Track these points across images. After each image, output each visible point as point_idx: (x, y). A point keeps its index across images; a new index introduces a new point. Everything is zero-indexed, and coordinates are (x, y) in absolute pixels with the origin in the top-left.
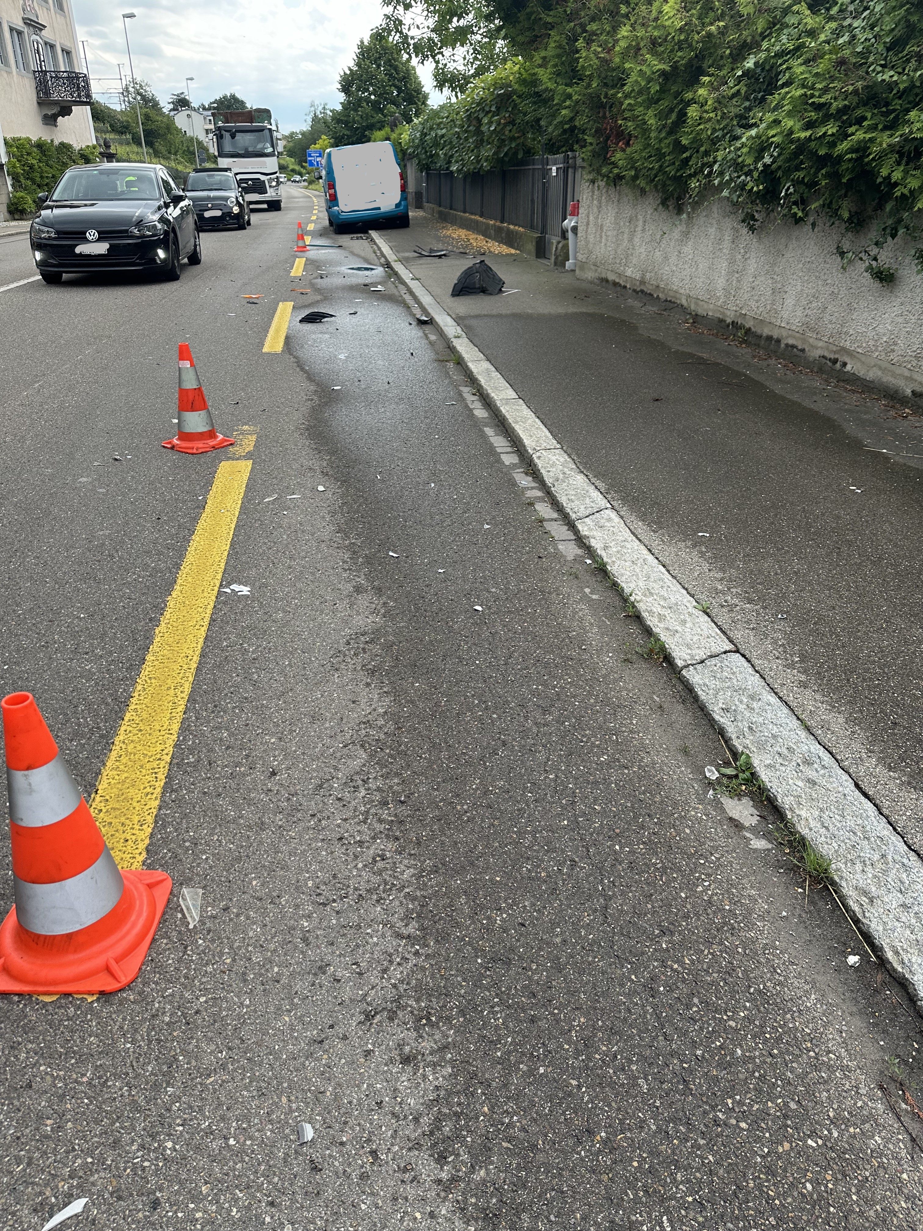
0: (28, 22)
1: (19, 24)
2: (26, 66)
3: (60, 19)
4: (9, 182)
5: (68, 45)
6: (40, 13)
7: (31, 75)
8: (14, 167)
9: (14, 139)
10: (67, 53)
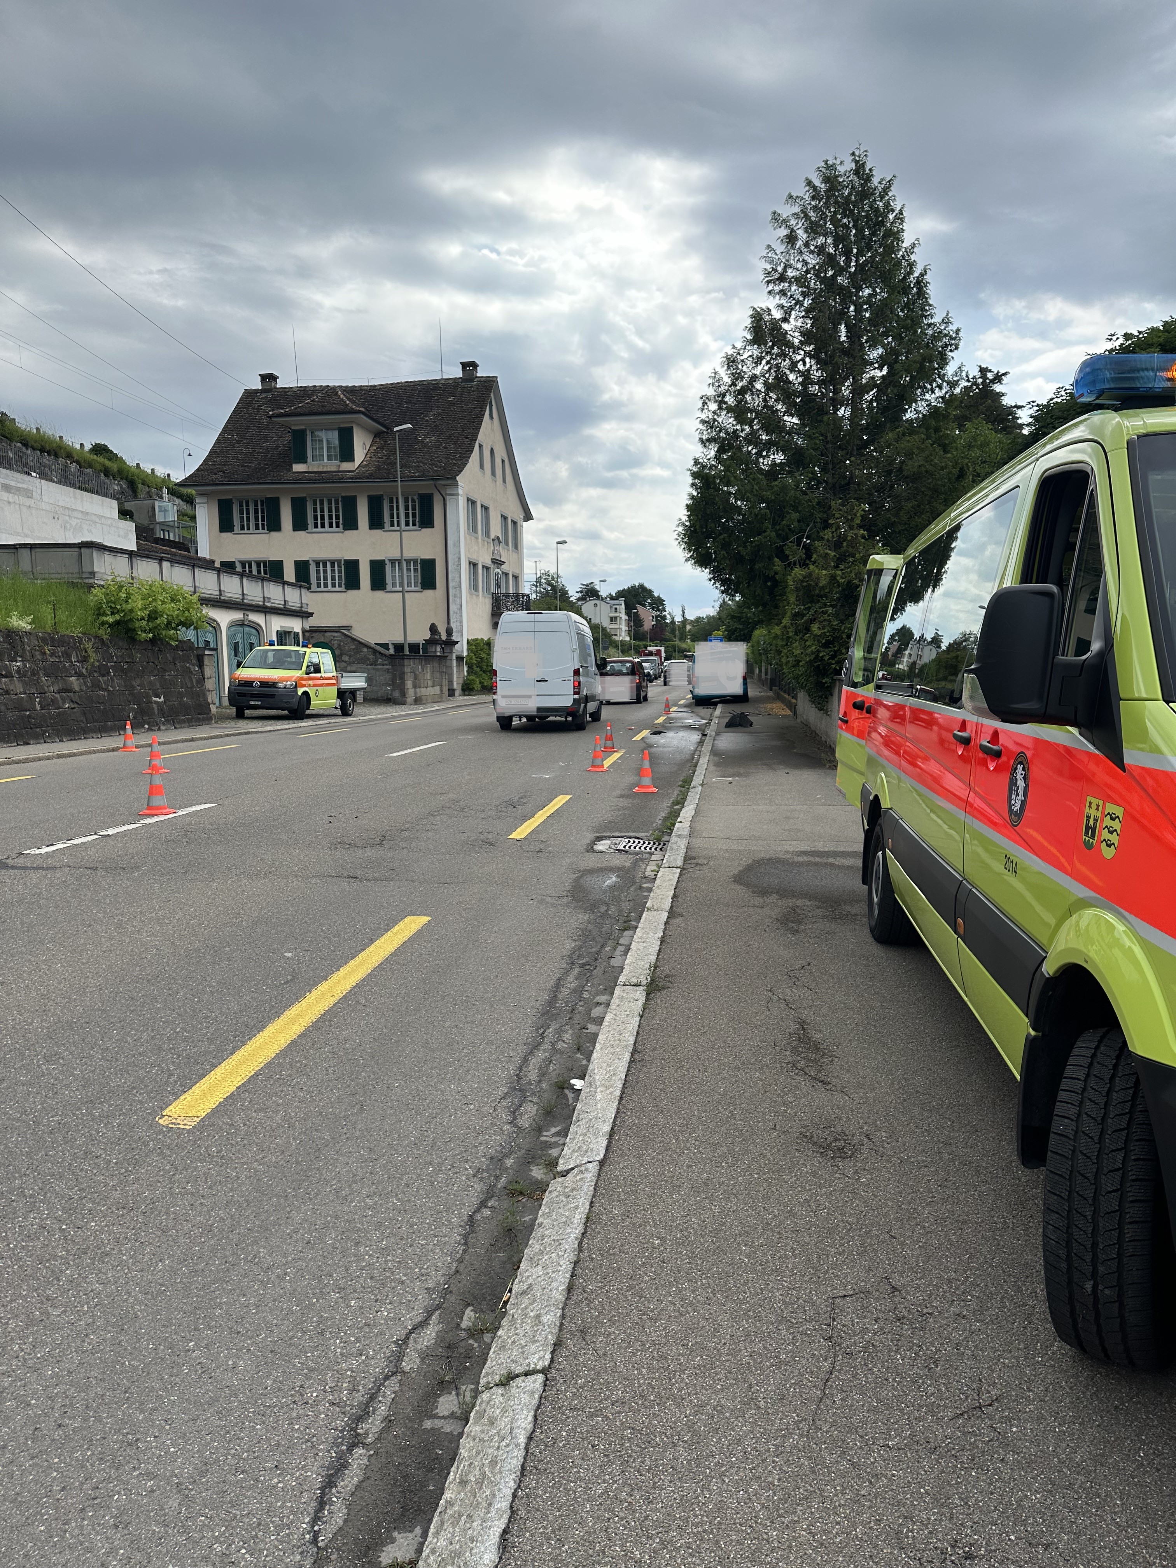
0: (494, 561)
1: (488, 563)
2: (488, 589)
3: (515, 555)
4: (466, 669)
5: (517, 572)
6: (502, 553)
7: (490, 596)
8: (471, 659)
9: (473, 640)
10: (516, 577)
